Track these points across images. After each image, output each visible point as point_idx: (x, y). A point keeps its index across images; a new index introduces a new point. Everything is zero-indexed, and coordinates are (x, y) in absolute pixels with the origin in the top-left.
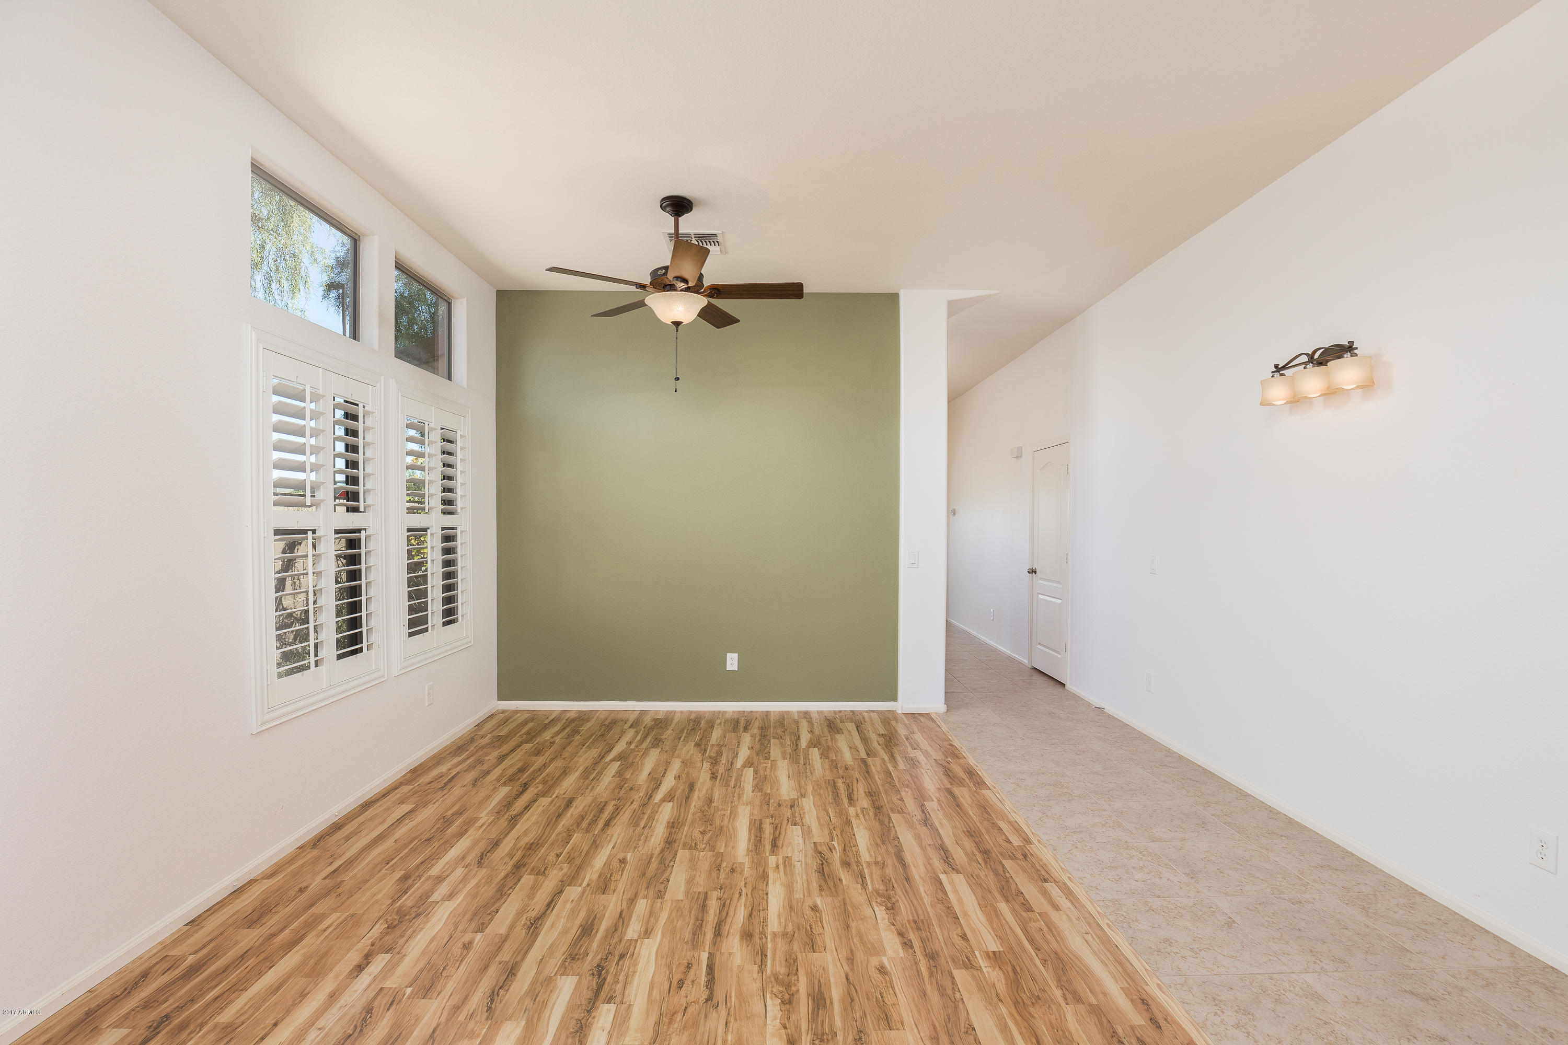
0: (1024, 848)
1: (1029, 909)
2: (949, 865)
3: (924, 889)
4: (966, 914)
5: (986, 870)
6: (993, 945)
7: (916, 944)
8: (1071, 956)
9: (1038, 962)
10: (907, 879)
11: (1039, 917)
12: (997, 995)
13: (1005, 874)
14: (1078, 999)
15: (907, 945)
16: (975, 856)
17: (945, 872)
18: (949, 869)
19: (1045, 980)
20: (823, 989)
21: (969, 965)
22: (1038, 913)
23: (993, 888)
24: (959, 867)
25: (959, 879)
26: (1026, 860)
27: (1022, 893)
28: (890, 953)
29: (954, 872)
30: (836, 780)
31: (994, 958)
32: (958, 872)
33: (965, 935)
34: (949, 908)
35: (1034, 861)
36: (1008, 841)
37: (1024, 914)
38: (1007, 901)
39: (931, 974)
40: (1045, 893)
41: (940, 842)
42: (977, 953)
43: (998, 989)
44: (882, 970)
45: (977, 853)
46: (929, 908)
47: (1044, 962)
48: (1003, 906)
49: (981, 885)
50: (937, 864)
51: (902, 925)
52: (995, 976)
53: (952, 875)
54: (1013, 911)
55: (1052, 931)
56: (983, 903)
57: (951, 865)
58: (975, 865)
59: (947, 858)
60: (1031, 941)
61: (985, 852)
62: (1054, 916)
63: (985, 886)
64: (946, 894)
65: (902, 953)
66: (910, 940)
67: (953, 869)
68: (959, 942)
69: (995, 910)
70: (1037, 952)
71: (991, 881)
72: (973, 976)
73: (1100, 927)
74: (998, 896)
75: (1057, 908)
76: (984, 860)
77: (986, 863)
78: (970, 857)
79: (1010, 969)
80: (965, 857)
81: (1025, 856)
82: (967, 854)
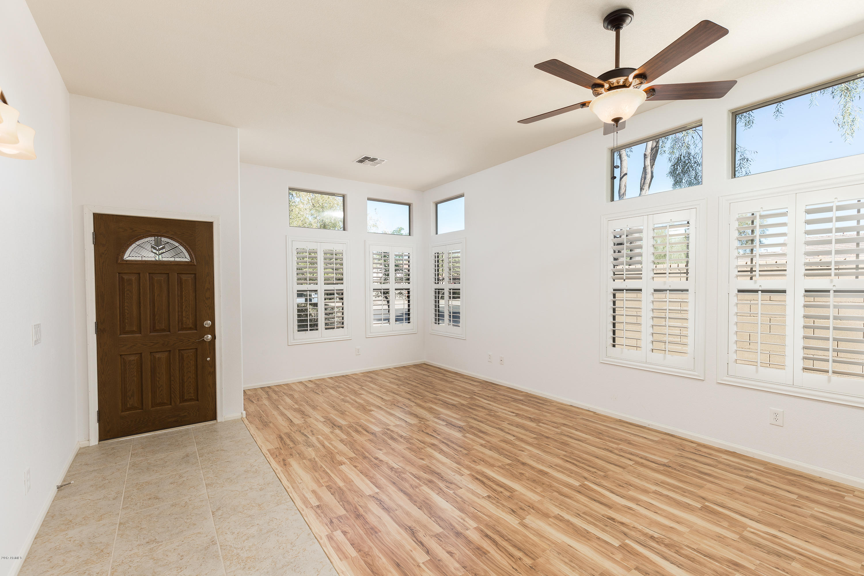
0: (332, 529)
1: (329, 488)
2: (377, 499)
3: (383, 481)
4: (358, 475)
5: (355, 502)
6: (343, 467)
7: (373, 460)
8: (310, 472)
9: (324, 467)
10: (394, 483)
11: (323, 484)
12: (338, 454)
13: (343, 504)
14: (310, 460)
15: (377, 458)
16: (364, 511)
17: (377, 493)
18: (376, 496)
19: (321, 462)
20: (394, 441)
21: (351, 459)
22: (323, 486)
23: (348, 493)
24: (371, 499)
25: (368, 492)
26: (330, 519)
27: (332, 494)
28: (381, 454)
29: (372, 495)
30: (533, 561)
31: (341, 463)
32: (370, 496)
33: (355, 468)
34: (366, 476)
35: (325, 519)
36: (345, 533)
37: (330, 483)
38: (339, 487)
39: (363, 453)
40: (319, 498)
41: (391, 514)
42: (349, 463)
43: (338, 455)
44: (380, 450)
45: (364, 513)
46: (375, 473)
47: (321, 467)
48: (341, 484)
49: (355, 492)
50: (384, 497)
51: (383, 464)
52: (339, 458)
53: (373, 493)
54: (335, 483)
55: (317, 480)
56: (351, 483)
57: (376, 499)
58: (362, 504)
59: (380, 503)
60: (327, 473)
61: (358, 516)
62: (315, 487)
63: (353, 492)
64: (372, 482)
65: (377, 455)
66: (376, 460)
67: (373, 497)
68: (357, 464)
69: (344, 481)
70: (324, 470)
71: (350, 496)
72: (348, 456)
73: (293, 488)
74: (345, 489)
75: (314, 492)
76: (358, 510)
77: (356, 508)
78: (367, 509)
79: (335, 461)
80: (370, 507)
81: (331, 522)
82: (370, 510)
